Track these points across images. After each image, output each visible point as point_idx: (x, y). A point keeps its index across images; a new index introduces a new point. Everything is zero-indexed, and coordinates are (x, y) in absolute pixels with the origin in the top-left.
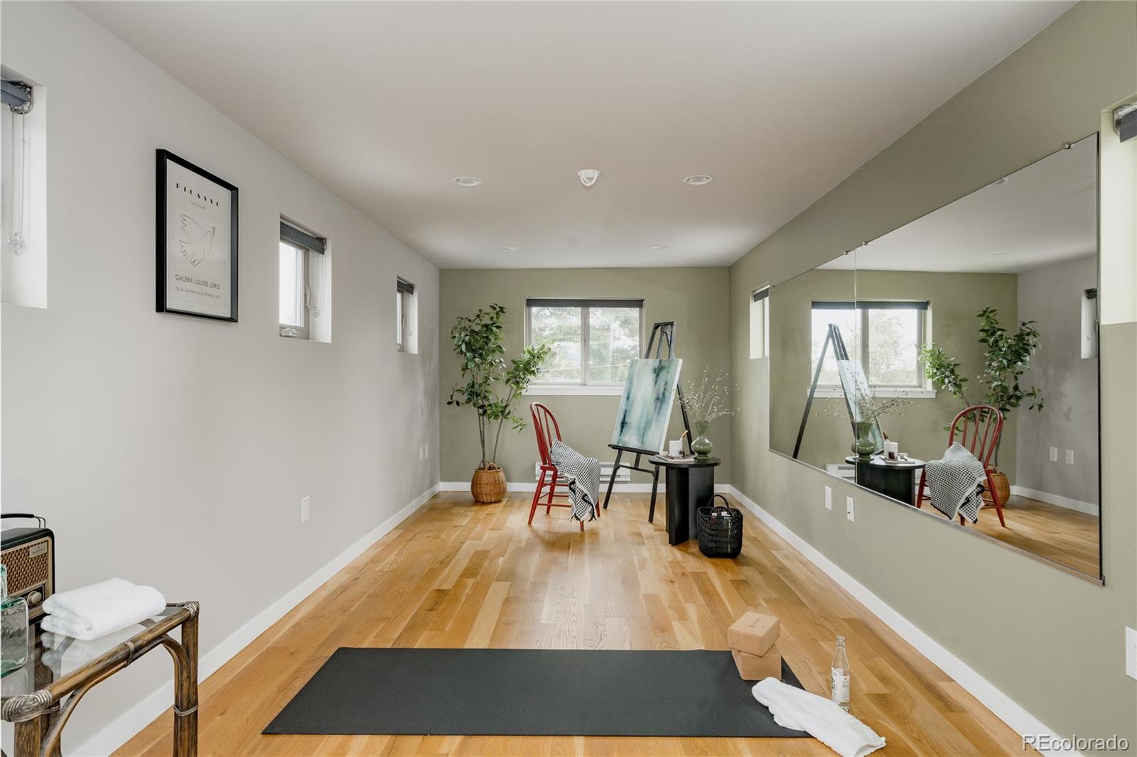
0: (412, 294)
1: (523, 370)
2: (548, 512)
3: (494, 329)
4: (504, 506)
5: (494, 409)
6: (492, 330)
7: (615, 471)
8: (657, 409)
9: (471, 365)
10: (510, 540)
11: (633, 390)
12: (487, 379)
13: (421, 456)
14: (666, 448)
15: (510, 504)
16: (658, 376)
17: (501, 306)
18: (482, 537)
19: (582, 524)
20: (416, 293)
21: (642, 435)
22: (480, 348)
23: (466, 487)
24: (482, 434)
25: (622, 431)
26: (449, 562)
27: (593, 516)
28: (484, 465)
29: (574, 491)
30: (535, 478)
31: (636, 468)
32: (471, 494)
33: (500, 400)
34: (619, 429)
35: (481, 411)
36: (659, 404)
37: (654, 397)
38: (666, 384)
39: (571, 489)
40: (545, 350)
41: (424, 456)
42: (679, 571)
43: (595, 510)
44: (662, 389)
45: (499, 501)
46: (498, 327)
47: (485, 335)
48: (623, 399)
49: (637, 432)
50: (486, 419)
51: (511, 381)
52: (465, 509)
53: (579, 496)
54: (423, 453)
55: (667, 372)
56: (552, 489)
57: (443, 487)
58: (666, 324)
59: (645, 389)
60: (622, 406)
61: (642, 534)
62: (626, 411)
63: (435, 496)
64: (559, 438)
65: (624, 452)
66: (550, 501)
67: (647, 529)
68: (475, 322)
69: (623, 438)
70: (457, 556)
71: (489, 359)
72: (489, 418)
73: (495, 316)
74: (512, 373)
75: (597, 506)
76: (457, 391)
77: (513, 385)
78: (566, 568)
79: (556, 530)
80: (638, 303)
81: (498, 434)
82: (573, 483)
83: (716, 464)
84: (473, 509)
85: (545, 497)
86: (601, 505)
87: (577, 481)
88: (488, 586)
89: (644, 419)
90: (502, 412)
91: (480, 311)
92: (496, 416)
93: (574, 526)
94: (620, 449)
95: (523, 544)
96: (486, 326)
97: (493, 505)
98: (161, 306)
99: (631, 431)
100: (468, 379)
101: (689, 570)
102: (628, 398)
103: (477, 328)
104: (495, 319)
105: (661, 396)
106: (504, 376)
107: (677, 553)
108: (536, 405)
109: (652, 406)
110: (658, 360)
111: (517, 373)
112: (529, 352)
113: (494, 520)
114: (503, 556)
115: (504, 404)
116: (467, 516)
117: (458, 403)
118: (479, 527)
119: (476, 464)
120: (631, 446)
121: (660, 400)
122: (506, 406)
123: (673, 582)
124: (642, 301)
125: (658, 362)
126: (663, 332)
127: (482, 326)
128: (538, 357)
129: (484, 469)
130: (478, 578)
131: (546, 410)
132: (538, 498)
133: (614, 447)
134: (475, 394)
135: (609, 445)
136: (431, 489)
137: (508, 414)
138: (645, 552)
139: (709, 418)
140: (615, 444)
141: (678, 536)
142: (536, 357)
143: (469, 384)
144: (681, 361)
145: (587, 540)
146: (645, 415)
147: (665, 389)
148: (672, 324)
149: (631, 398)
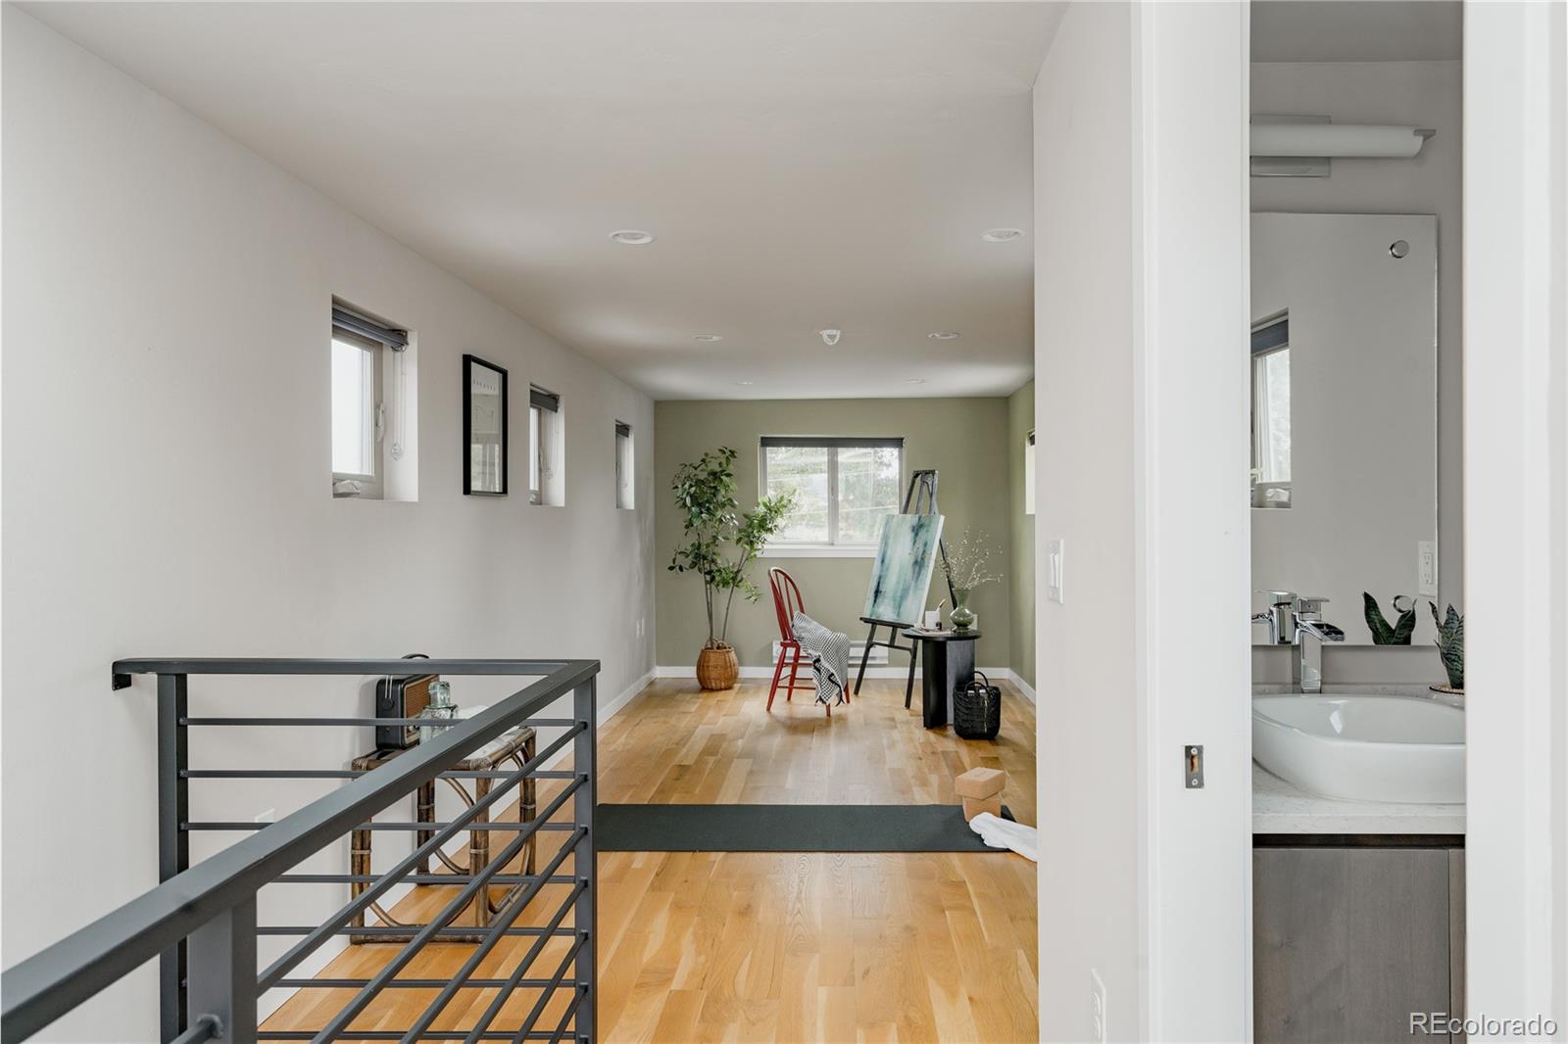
0: (627, 436)
1: (756, 527)
2: (789, 699)
3: (723, 478)
4: (737, 693)
5: (724, 575)
6: (721, 480)
7: (868, 650)
8: (916, 575)
9: (697, 523)
10: (748, 724)
11: (889, 552)
12: (715, 538)
13: (638, 632)
15: (743, 691)
16: (916, 535)
17: (733, 449)
18: (716, 723)
19: (828, 707)
20: (632, 437)
21: (899, 606)
22: (707, 501)
23: (690, 672)
24: (709, 605)
25: (875, 601)
26: (685, 744)
27: (841, 699)
28: (712, 644)
29: (819, 670)
30: (772, 661)
31: (891, 645)
32: (697, 680)
33: (731, 564)
34: (873, 599)
35: (708, 578)
36: (917, 568)
37: (912, 561)
38: (925, 545)
39: (815, 668)
40: (785, 502)
41: (641, 633)
42: (929, 750)
43: (843, 693)
44: (921, 552)
45: (729, 688)
46: (728, 475)
47: (712, 485)
48: (877, 563)
49: (892, 603)
50: (713, 586)
51: (742, 541)
52: (690, 696)
53: (824, 676)
54: (639, 628)
55: (927, 531)
56: (794, 671)
57: (660, 672)
58: (927, 473)
59: (902, 551)
60: (876, 571)
61: (896, 719)
62: (880, 578)
63: (652, 683)
64: (802, 610)
65: (878, 626)
66: (792, 683)
67: (902, 714)
68: (700, 468)
69: (876, 609)
70: (693, 739)
71: (719, 514)
72: (718, 585)
73: (724, 461)
74: (745, 531)
75: (846, 689)
76: (681, 553)
77: (746, 546)
78: (810, 748)
79: (799, 716)
80: (898, 442)
81: (729, 604)
82: (818, 660)
83: (979, 636)
84: (700, 695)
85: (786, 681)
86: (851, 691)
87: (822, 659)
88: (731, 762)
89: (901, 587)
90: (734, 579)
91: (706, 455)
92: (725, 583)
93: (821, 711)
94: (874, 623)
95: (763, 728)
96: (714, 474)
97: (723, 692)
98: (467, 490)
99: (886, 601)
100: (693, 539)
101: (940, 750)
102: (883, 561)
103: (703, 476)
104: (725, 465)
105: (919, 560)
106: (735, 535)
107: (931, 736)
108: (776, 570)
109: (910, 573)
110: (917, 516)
111: (750, 530)
112: (765, 505)
113: (728, 706)
114: (742, 738)
115: (735, 570)
116: (695, 703)
117: (681, 569)
118: (711, 714)
119: (702, 643)
120: (886, 618)
121: (919, 564)
122: (738, 571)
123: (920, 759)
124: (902, 439)
125: (917, 519)
126: (924, 482)
127: (709, 474)
128: (776, 512)
129: (712, 648)
130: (719, 756)
131: (787, 577)
132: (778, 680)
133: (866, 621)
134: (701, 558)
135: (861, 619)
136: (647, 675)
137: (740, 581)
138: (896, 735)
139: (969, 586)
140: (868, 617)
141: (934, 720)
142: (774, 510)
143: (693, 545)
144: (942, 518)
145: (833, 724)
146: (902, 582)
147: (924, 551)
148: (933, 472)
149: (886, 561)
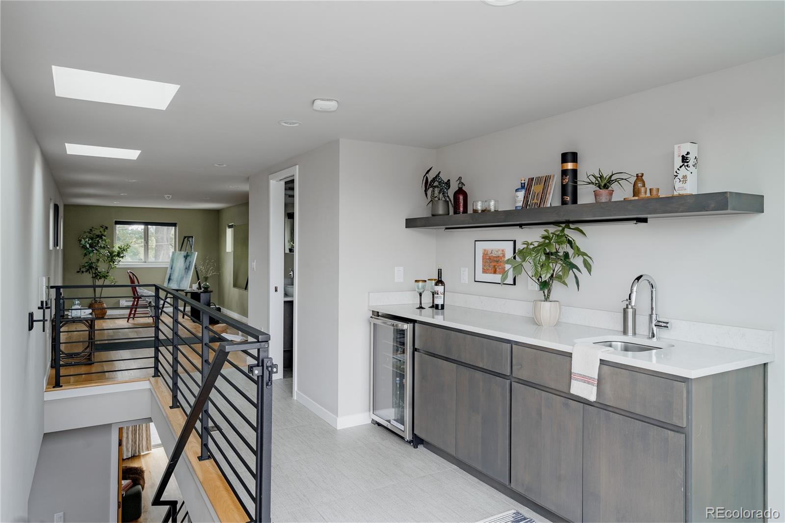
1: (112, 257)
3: (102, 237)
5: (101, 274)
8: (186, 273)
11: (174, 265)
12: (98, 260)
14: (191, 287)
16: (186, 259)
17: (106, 226)
21: (179, 283)
22: (96, 246)
25: (169, 282)
33: (103, 270)
34: (167, 282)
35: (94, 275)
37: (184, 268)
38: (190, 262)
40: (127, 246)
44: (188, 264)
46: (105, 236)
47: (98, 240)
48: (169, 269)
49: (176, 282)
51: (109, 261)
55: (190, 257)
58: (190, 237)
59: (180, 264)
60: (169, 271)
62: (170, 274)
66: (134, 316)
68: (90, 233)
69: (169, 285)
71: (99, 251)
72: (98, 278)
73: (103, 231)
77: (110, 263)
80: (174, 225)
82: (150, 303)
83: (212, 292)
87: (152, 302)
89: (180, 276)
90: (105, 276)
91: (94, 228)
92: (101, 279)
96: (98, 235)
99: (174, 282)
100: (88, 260)
102: (171, 268)
103: (94, 236)
104: (103, 233)
108: (128, 272)
109: (184, 272)
112: (119, 248)
115: (105, 272)
117: (83, 272)
120: (173, 288)
121: (187, 269)
122: (107, 273)
124: (176, 223)
125: (186, 253)
126: (188, 240)
128: (124, 250)
129: (96, 302)
131: (134, 274)
134: (91, 268)
137: (108, 277)
139: (208, 275)
143: (88, 263)
144: (197, 253)
147: (189, 265)
148: (192, 237)
149: (173, 268)
